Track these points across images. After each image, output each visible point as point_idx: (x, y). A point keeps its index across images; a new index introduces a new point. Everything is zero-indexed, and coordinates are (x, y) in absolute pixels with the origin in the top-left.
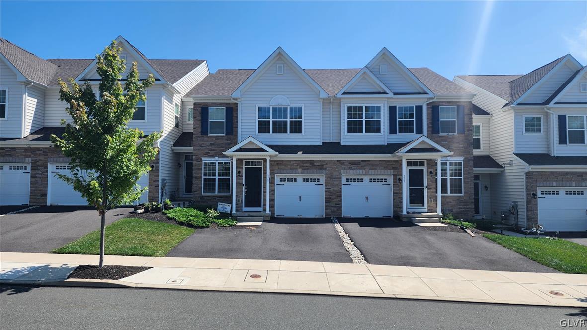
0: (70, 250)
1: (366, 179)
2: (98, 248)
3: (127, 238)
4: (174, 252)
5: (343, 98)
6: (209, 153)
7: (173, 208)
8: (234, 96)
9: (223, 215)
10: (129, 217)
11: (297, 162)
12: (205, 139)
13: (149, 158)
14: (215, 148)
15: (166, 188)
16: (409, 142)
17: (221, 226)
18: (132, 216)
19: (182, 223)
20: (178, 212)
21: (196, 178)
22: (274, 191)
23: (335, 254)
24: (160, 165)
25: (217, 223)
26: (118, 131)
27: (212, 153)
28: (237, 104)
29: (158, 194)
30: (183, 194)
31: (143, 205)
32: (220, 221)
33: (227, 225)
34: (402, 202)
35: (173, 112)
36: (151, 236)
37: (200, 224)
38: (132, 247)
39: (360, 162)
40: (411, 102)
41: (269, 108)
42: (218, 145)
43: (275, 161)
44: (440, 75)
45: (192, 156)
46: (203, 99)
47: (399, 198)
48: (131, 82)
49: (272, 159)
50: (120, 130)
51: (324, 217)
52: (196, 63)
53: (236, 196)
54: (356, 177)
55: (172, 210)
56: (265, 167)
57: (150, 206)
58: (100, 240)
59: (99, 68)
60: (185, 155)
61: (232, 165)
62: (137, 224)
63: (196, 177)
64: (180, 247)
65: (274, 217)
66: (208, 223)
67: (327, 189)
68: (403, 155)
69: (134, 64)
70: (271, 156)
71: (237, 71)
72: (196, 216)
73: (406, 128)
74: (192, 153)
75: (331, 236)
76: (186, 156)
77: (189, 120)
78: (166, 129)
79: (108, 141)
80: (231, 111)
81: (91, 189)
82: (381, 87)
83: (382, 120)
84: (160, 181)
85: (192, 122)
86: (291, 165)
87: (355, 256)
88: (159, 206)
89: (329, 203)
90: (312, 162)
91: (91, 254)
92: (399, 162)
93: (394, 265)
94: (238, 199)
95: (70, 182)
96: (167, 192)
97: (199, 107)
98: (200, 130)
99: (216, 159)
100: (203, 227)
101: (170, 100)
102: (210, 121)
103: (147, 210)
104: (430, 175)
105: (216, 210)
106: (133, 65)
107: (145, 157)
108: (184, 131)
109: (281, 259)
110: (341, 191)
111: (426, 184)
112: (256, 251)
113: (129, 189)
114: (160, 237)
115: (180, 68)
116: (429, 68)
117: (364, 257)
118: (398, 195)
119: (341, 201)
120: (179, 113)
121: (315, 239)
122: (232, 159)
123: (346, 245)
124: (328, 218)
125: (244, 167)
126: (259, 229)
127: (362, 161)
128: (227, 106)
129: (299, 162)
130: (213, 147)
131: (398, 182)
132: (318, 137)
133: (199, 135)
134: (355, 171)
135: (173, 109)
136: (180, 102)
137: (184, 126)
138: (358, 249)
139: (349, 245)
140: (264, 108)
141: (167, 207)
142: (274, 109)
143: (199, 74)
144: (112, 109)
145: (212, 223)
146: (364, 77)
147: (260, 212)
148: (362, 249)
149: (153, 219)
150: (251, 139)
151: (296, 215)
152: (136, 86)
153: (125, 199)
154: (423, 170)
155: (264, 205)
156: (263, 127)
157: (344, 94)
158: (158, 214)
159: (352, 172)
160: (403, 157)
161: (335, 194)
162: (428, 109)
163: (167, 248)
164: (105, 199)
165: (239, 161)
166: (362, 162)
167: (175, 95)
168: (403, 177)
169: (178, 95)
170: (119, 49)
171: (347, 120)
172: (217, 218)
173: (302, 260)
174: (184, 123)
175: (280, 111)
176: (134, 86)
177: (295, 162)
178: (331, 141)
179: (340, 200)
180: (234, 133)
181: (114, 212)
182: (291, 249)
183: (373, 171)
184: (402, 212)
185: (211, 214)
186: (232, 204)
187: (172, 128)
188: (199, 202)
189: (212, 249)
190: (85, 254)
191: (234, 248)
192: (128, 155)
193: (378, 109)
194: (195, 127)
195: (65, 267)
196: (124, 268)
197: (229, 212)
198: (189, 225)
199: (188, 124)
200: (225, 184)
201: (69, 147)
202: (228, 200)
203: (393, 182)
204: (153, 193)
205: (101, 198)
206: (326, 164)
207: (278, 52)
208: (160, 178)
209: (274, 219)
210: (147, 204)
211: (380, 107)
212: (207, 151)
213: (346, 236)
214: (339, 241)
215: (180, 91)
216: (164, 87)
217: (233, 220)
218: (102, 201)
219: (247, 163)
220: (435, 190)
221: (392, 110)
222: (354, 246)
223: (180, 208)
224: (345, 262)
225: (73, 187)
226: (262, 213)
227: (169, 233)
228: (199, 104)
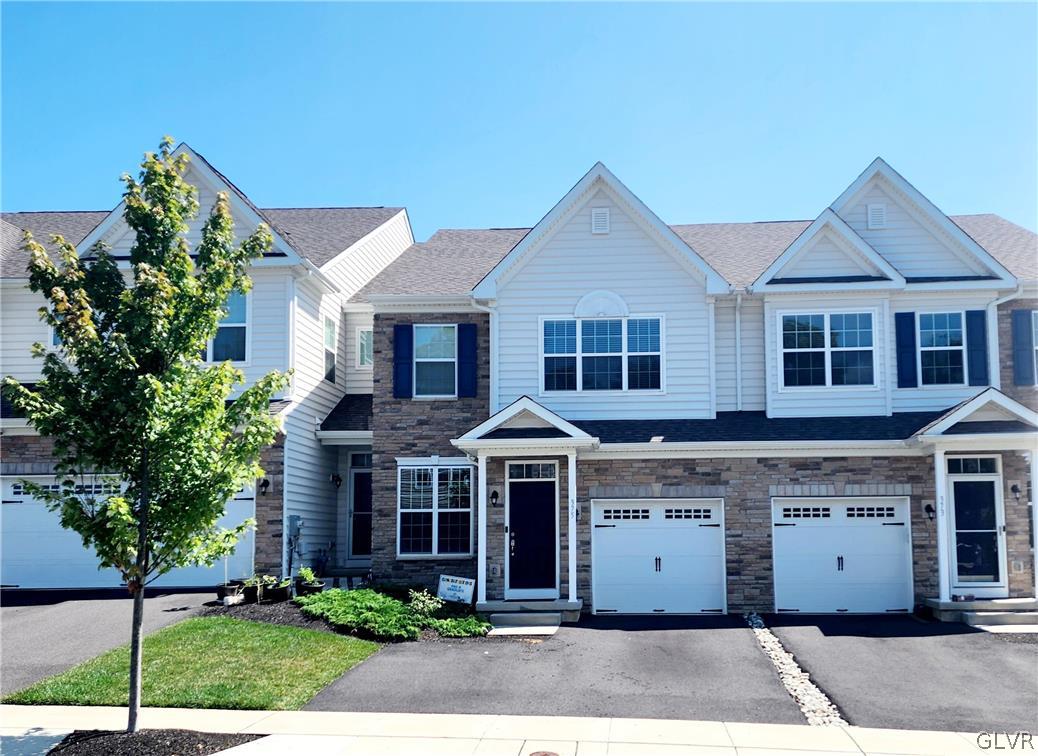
0: (49, 694)
1: (838, 509)
2: (124, 690)
3: (198, 666)
4: (323, 699)
5: (770, 294)
6: (414, 445)
7: (319, 590)
8: (479, 294)
9: (454, 609)
10: (205, 615)
11: (649, 465)
12: (405, 408)
13: (259, 439)
14: (430, 433)
15: (302, 541)
16: (952, 408)
17: (447, 636)
18: (213, 611)
19: (343, 630)
20: (334, 601)
21: (382, 513)
22: (588, 543)
23: (758, 702)
24: (286, 479)
25: (437, 629)
26: (178, 372)
27: (422, 445)
28: (487, 315)
29: (282, 557)
30: (346, 557)
31: (240, 583)
32: (447, 623)
33: (464, 634)
34: (937, 571)
35: (320, 340)
36: (263, 661)
37: (392, 630)
38: (212, 686)
39: (817, 464)
40: (955, 301)
41: (572, 325)
42: (439, 424)
43: (589, 463)
44: (1029, 233)
45: (371, 455)
46: (398, 304)
47: (929, 559)
48: (216, 244)
49: (581, 458)
50: (183, 368)
51: (725, 612)
52: (377, 216)
53: (488, 558)
54: (811, 504)
55: (318, 595)
56: (564, 479)
57: (258, 585)
58: (128, 670)
59: (129, 207)
60: (350, 453)
61: (476, 478)
62: (226, 631)
63: (380, 511)
64: (340, 687)
65: (590, 613)
66: (413, 628)
67: (733, 536)
68: (937, 442)
69: (222, 196)
70: (579, 451)
71: (488, 233)
72: (381, 611)
73: (943, 370)
74: (369, 447)
75: (745, 658)
76: (354, 456)
77: (362, 363)
78: (301, 384)
79: (153, 392)
80: (472, 334)
81: (109, 519)
82: (871, 264)
83: (875, 348)
84: (286, 522)
85: (369, 366)
86: (634, 474)
87: (814, 708)
88: (282, 586)
89: (738, 574)
90: (689, 465)
91: (104, 705)
92: (926, 463)
93: (922, 729)
94: (491, 566)
95: (52, 503)
96: (303, 551)
97: (388, 326)
98: (390, 385)
99: (434, 463)
100: (399, 639)
101: (313, 308)
102: (416, 360)
103: (250, 595)
104: (1011, 495)
105: (433, 593)
106: (219, 199)
107: (250, 437)
108: (349, 392)
109: (613, 716)
110: (770, 543)
111: (1000, 520)
112: (544, 696)
113: (208, 522)
114: (287, 662)
115: (338, 229)
116: (997, 214)
117: (839, 709)
118: (924, 550)
119: (770, 569)
120: (336, 344)
121: (704, 667)
122: (477, 460)
123: (788, 682)
124: (736, 615)
125: (508, 481)
126: (550, 643)
127: (826, 459)
128: (462, 321)
129: (656, 464)
130: (425, 430)
131: (925, 515)
132: (705, 397)
133: (389, 397)
134: (806, 488)
135: (319, 331)
136: (338, 316)
137: (349, 378)
138: (822, 691)
139: (796, 682)
140: (560, 325)
141: (303, 588)
142: (587, 327)
143: (386, 244)
144: (161, 308)
145: (423, 627)
146: (825, 236)
147: (553, 600)
148: (832, 690)
149: (267, 618)
150: (525, 404)
151: (648, 610)
152: (227, 252)
153: (195, 550)
154: (992, 484)
155: (562, 582)
156: (559, 376)
157: (773, 281)
158: (281, 608)
159: (798, 490)
160: (938, 447)
161: (753, 549)
162: (1000, 319)
163: (304, 689)
164: (144, 550)
165: (495, 463)
166: (824, 464)
167: (324, 296)
168: (939, 501)
169: (332, 296)
170: (181, 157)
171: (781, 351)
172: (438, 614)
173: (668, 718)
174: (349, 371)
175: (601, 331)
176: (221, 253)
177: (643, 465)
178: (740, 409)
179: (768, 566)
180: (480, 391)
181: (165, 603)
182: (639, 690)
183: (857, 486)
184: (938, 597)
185: (421, 605)
186: (475, 577)
187: (317, 383)
188: (388, 577)
189: (424, 691)
190: (88, 704)
191: (485, 688)
192: (205, 430)
193: (867, 319)
194: (378, 378)
195: (37, 734)
196: (192, 734)
197: (469, 601)
198: (364, 633)
199: (358, 372)
200: (457, 531)
201: (51, 410)
202: (468, 569)
203: (913, 517)
204: (267, 554)
205: (135, 546)
206: (729, 469)
207: (594, 176)
208: (286, 514)
209: (589, 619)
210: (251, 580)
211: (869, 316)
212: (410, 439)
213: (788, 659)
214: (768, 672)
215: (339, 287)
216: (295, 272)
217: (480, 620)
218: (136, 553)
219: (517, 471)
220: (1027, 537)
221: (904, 324)
222: (810, 684)
223: (338, 590)
224: (786, 723)
225: (60, 520)
226: (560, 604)
227: (310, 653)
228: (389, 318)
